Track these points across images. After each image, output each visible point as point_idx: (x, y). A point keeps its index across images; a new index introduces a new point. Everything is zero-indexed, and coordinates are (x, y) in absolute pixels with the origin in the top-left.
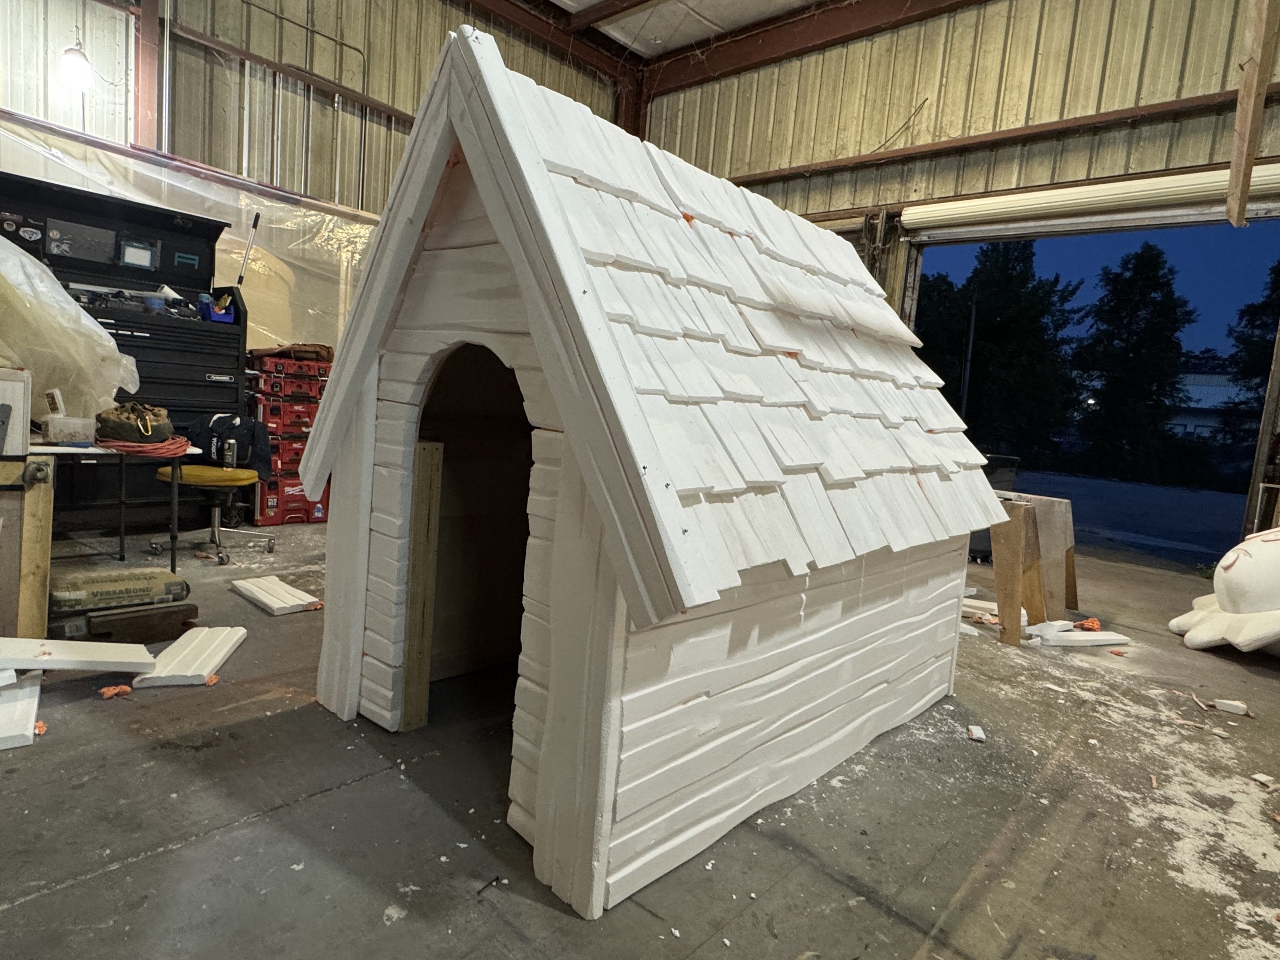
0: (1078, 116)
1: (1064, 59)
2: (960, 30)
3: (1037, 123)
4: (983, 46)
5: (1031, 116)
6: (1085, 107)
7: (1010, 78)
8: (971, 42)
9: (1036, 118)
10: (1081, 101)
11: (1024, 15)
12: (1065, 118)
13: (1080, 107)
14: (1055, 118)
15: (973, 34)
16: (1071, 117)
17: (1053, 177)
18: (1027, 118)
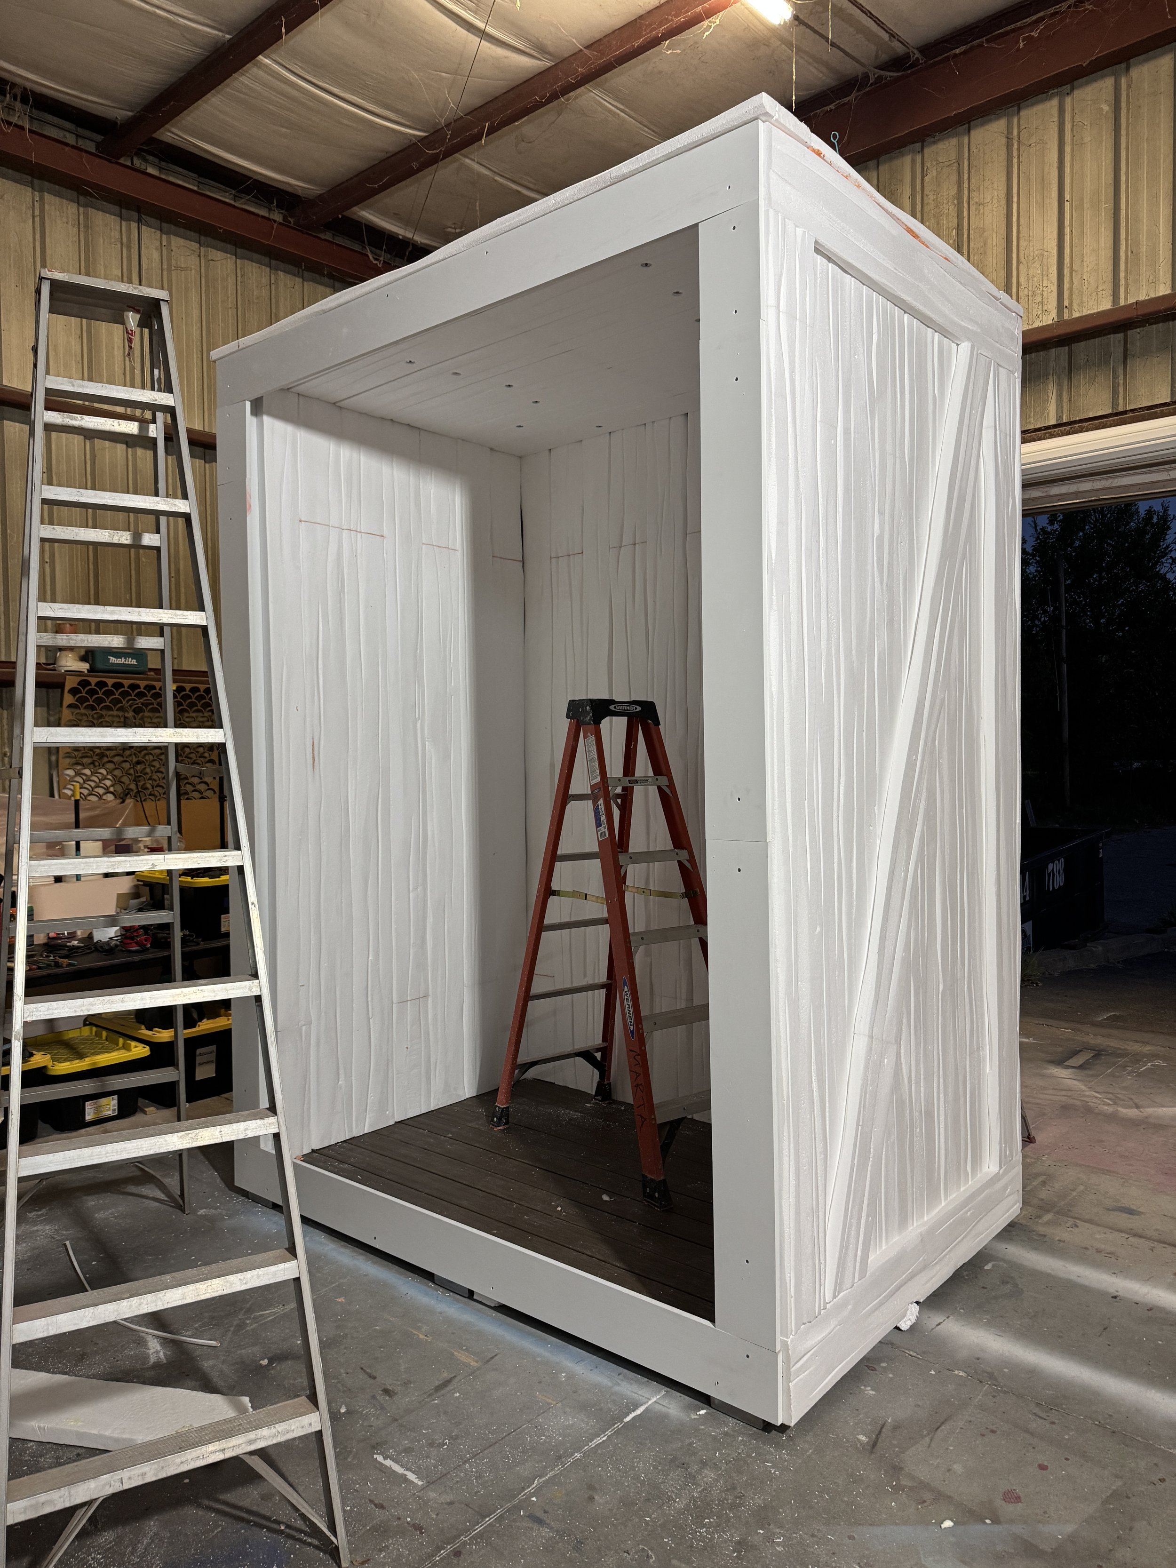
0: (1143, 297)
1: (1107, 206)
2: (932, 173)
3: (1076, 315)
4: (974, 195)
5: (1066, 303)
6: (1153, 282)
7: (1023, 243)
8: (954, 191)
9: (1075, 306)
10: (1145, 272)
11: (1033, 140)
12: (1122, 303)
13: (1144, 282)
14: (1106, 305)
15: (954, 178)
16: (1131, 300)
17: (1115, 403)
18: (1060, 307)
